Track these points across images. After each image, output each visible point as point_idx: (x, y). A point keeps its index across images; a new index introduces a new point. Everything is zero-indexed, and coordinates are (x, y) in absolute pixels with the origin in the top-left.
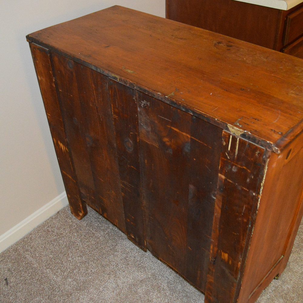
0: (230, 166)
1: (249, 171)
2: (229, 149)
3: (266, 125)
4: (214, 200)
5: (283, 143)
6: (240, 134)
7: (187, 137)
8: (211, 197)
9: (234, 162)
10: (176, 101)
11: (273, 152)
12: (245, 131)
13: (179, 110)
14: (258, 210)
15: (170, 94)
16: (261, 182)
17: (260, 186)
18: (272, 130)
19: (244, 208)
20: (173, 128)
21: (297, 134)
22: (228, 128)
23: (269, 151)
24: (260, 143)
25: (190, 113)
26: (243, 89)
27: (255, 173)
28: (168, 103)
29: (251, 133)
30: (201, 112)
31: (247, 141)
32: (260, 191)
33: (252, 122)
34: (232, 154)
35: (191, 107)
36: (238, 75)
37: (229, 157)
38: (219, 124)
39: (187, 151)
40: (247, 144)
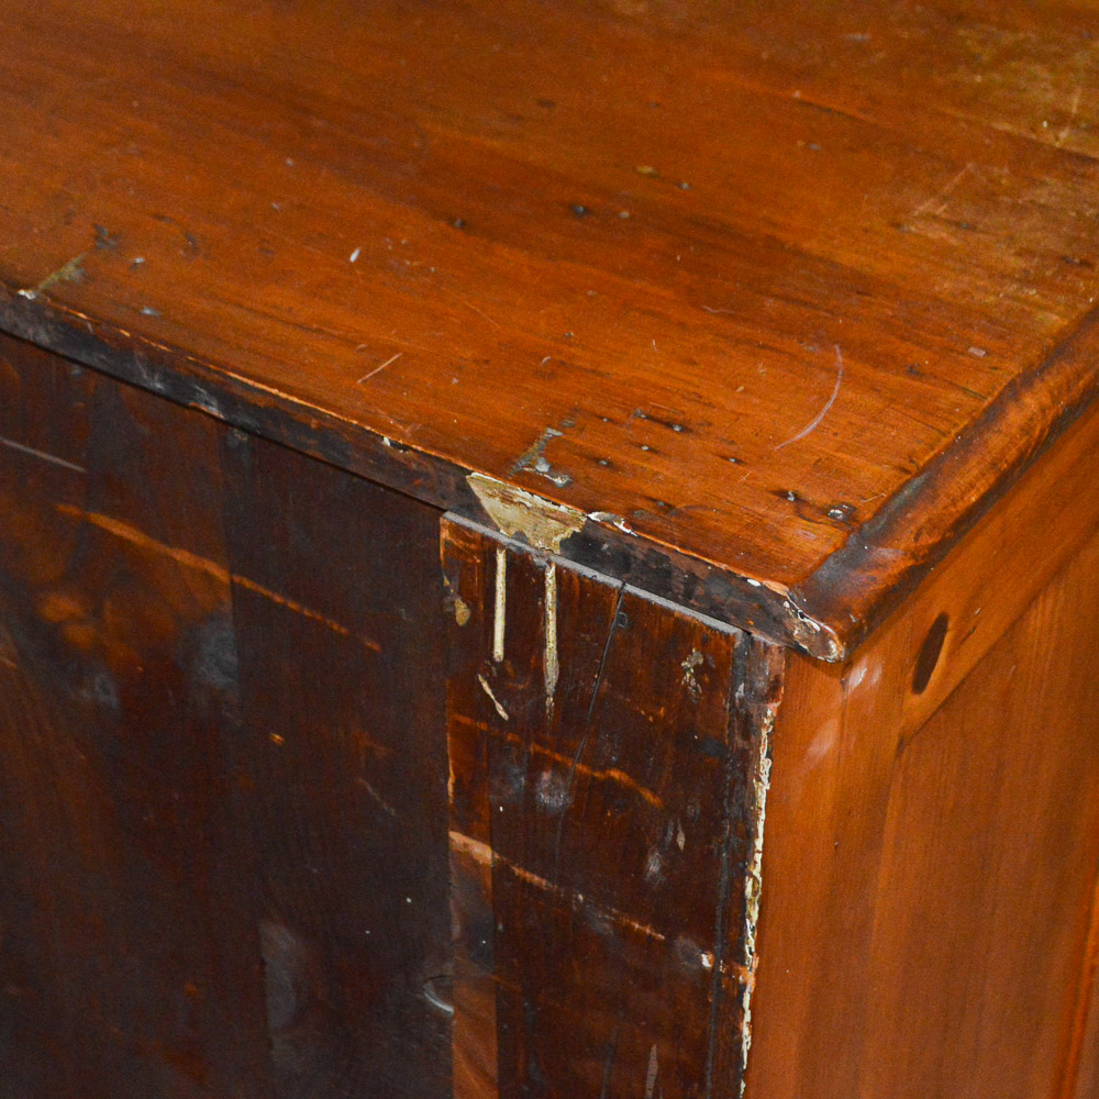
0: (516, 771)
1: (648, 796)
2: (499, 650)
3: (738, 461)
4: (442, 1020)
5: (864, 584)
6: (557, 539)
7: (207, 576)
8: (424, 1003)
9: (540, 742)
10: (96, 325)
11: (793, 650)
12: (593, 516)
13: (130, 390)
14: (745, 1075)
15: (54, 277)
16: (743, 873)
17: (742, 902)
18: (783, 494)
19: (653, 1068)
20: (103, 520)
21: (961, 506)
22: (477, 500)
23: (767, 648)
24: (699, 590)
25: (203, 407)
26: (587, 210)
27: (693, 810)
28: (44, 338)
29: (629, 524)
30: (275, 391)
31: (615, 583)
32: (742, 941)
33: (641, 446)
34: (521, 687)
35: (204, 358)
36: (548, 104)
37: (506, 709)
38: (411, 476)
39: (218, 679)
40: (616, 610)
